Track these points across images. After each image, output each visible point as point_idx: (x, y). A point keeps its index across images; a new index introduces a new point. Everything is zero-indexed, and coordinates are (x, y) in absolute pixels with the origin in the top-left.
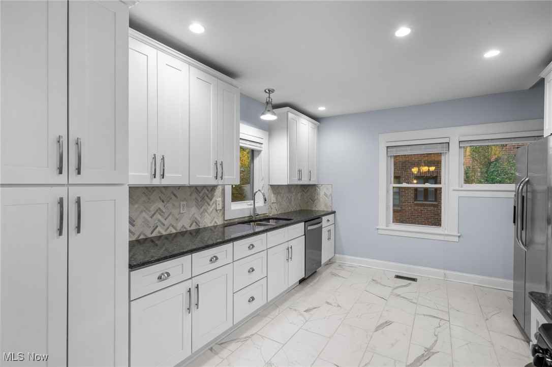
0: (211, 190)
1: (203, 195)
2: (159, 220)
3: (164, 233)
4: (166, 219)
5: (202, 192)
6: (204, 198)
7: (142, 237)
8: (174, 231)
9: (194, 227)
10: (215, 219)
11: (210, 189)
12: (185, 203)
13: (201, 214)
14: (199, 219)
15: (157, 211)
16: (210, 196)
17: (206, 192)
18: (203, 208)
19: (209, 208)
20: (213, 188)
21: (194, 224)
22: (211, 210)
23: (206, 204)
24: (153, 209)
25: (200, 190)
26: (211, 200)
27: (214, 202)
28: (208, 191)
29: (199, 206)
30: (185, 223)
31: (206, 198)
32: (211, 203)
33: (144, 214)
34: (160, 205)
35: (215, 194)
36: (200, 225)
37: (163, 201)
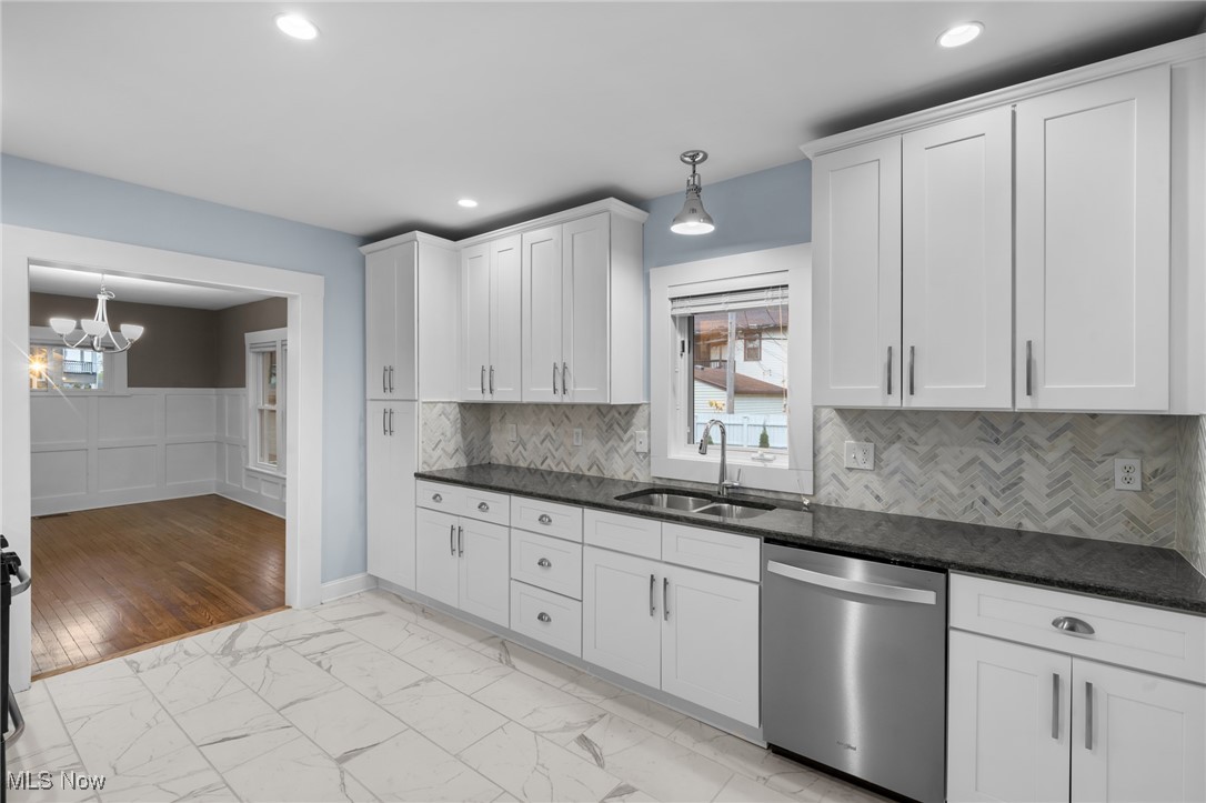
0: (626, 414)
1: (611, 420)
2: (549, 450)
3: (555, 469)
4: (557, 450)
5: (609, 416)
6: (612, 425)
7: (532, 466)
8: (566, 470)
9: (594, 473)
10: (634, 470)
11: (623, 412)
12: (580, 430)
13: (607, 454)
14: (603, 461)
15: (547, 437)
16: (623, 423)
17: (617, 415)
18: (610, 444)
19: (622, 444)
20: (631, 410)
21: (595, 467)
22: (625, 449)
23: (616, 437)
24: (543, 433)
25: (604, 411)
26: (625, 432)
27: (632, 436)
28: (620, 414)
29: (604, 441)
30: (579, 462)
31: (616, 426)
32: (625, 438)
33: (534, 439)
34: (550, 429)
35: (634, 420)
36: (605, 472)
37: (553, 425)
